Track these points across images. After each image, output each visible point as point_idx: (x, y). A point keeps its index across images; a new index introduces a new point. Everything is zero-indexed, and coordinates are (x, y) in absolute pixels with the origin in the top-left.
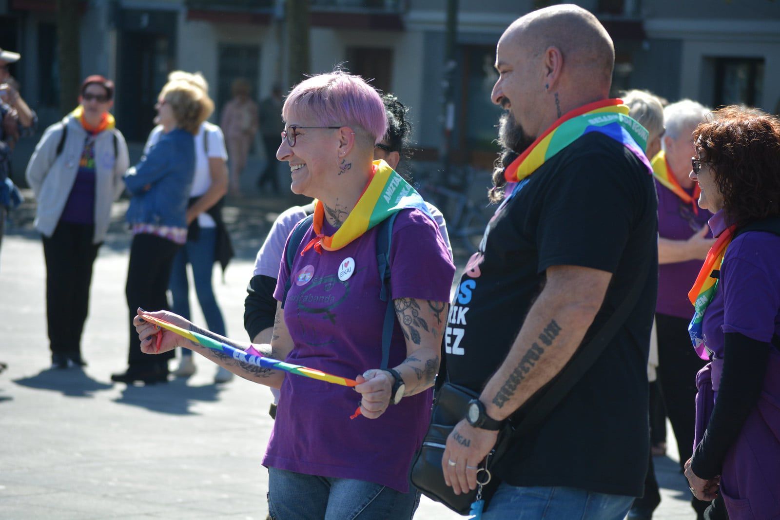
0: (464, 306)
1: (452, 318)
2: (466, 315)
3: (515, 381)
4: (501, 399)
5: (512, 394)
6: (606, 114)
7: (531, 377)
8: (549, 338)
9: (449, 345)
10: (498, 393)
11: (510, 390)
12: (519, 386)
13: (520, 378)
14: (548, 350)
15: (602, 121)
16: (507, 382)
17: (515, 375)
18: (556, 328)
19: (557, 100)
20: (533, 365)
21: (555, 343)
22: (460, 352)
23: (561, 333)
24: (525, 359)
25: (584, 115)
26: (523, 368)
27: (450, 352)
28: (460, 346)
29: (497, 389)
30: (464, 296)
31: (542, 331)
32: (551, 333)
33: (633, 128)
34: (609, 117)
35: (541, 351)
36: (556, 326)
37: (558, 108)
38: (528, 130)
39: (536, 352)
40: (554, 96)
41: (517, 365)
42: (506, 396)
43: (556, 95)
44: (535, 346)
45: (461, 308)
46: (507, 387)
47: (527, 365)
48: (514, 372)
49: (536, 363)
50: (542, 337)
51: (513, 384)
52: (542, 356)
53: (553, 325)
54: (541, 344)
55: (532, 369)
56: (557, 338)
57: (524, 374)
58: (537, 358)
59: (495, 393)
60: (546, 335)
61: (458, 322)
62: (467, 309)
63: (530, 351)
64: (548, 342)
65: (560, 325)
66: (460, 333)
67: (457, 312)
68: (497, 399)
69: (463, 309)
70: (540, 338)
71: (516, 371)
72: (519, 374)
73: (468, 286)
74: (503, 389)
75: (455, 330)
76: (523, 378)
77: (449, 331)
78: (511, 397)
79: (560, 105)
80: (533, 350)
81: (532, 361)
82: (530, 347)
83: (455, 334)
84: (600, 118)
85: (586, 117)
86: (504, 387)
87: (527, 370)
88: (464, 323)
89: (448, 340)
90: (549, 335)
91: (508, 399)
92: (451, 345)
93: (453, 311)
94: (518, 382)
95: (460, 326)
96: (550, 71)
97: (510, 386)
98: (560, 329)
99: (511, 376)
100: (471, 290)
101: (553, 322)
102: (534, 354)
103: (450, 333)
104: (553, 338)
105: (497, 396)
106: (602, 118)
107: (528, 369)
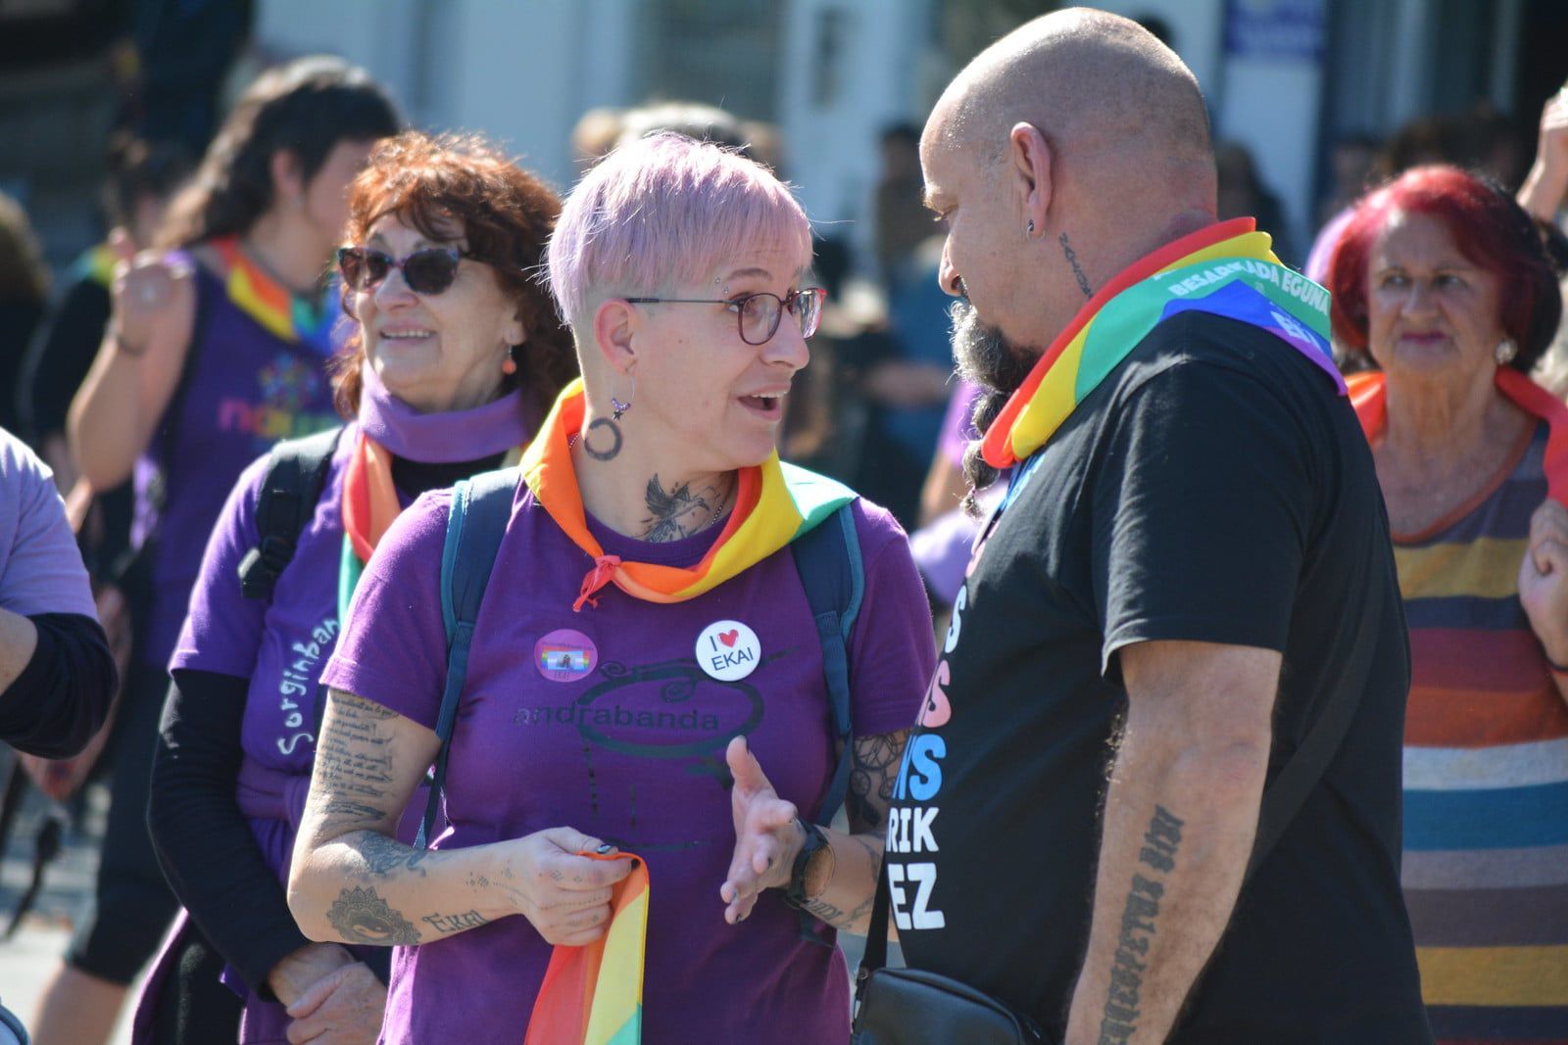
0: (925, 806)
1: (899, 838)
2: (933, 827)
3: (1128, 980)
4: (1115, 1036)
5: (1137, 1014)
6: (1210, 265)
7: (1160, 960)
8: (1164, 853)
9: (902, 908)
10: (1103, 1023)
11: (1127, 1006)
12: (1141, 991)
13: (1134, 971)
14: (1171, 881)
15: (1204, 282)
16: (1113, 990)
17: (1121, 967)
18: (1169, 824)
19: (1068, 250)
20: (1150, 928)
21: (1181, 860)
22: (935, 920)
23: (1185, 831)
24: (1129, 922)
25: (1157, 277)
26: (1133, 945)
27: (909, 927)
28: (930, 907)
29: (1098, 1015)
30: (924, 780)
31: (1142, 842)
32: (1163, 839)
33: (1285, 288)
34: (1218, 269)
35: (1156, 889)
36: (1169, 818)
37: (1076, 267)
38: (1017, 334)
39: (1146, 895)
40: (1057, 244)
41: (1117, 943)
42: (1124, 1023)
43: (1064, 239)
44: (1138, 882)
45: (918, 811)
46: (1116, 1002)
47: (1138, 934)
48: (1117, 961)
49: (1156, 921)
50: (1148, 856)
51: (1124, 989)
52: (1163, 900)
53: (1162, 819)
54: (1152, 874)
55: (1153, 941)
56: (1181, 847)
57: (1140, 959)
58: (1154, 911)
59: (1098, 1027)
60: (1154, 847)
61: (918, 848)
62: (933, 812)
63: (1131, 898)
64: (1166, 864)
65: (1177, 814)
66: (925, 874)
67: (911, 823)
68: (1108, 1040)
69: (923, 814)
70: (1141, 859)
71: (1120, 956)
72: (1132, 961)
73: (929, 754)
74: (1110, 1009)
75: (911, 867)
76: (1141, 968)
77: (895, 872)
78: (1135, 1022)
79: (1077, 261)
80: (1136, 894)
81: (1145, 920)
82: (1127, 888)
83: (912, 877)
84: (1196, 277)
85: (1164, 278)
86: (1109, 1003)
87: (1143, 946)
88: (932, 846)
89: (898, 896)
90: (1160, 845)
91: (1133, 1029)
92: (908, 908)
93: (900, 821)
94: (1136, 982)
95: (924, 856)
96: (1032, 185)
97: (1122, 997)
98: (1179, 823)
99: (1115, 972)
100: (937, 760)
101: (1160, 811)
102: (1143, 903)
103: (901, 878)
104: (1172, 850)
105: (1103, 1031)
106: (1203, 276)
107: (1145, 941)
